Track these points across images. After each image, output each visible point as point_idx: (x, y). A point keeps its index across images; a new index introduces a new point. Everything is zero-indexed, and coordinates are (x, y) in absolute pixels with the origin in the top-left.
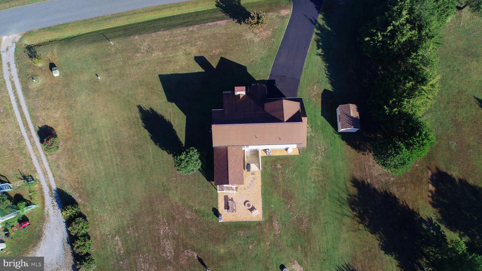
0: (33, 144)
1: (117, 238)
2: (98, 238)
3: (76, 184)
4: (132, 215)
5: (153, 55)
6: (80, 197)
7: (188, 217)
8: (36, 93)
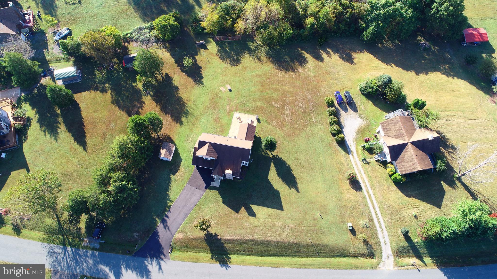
0: (364, 182)
1: (315, 121)
2: (325, 123)
3: (337, 153)
4: (305, 130)
5: (281, 223)
6: (335, 146)
7: (274, 122)
8: (364, 214)
